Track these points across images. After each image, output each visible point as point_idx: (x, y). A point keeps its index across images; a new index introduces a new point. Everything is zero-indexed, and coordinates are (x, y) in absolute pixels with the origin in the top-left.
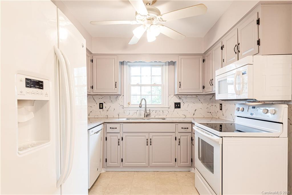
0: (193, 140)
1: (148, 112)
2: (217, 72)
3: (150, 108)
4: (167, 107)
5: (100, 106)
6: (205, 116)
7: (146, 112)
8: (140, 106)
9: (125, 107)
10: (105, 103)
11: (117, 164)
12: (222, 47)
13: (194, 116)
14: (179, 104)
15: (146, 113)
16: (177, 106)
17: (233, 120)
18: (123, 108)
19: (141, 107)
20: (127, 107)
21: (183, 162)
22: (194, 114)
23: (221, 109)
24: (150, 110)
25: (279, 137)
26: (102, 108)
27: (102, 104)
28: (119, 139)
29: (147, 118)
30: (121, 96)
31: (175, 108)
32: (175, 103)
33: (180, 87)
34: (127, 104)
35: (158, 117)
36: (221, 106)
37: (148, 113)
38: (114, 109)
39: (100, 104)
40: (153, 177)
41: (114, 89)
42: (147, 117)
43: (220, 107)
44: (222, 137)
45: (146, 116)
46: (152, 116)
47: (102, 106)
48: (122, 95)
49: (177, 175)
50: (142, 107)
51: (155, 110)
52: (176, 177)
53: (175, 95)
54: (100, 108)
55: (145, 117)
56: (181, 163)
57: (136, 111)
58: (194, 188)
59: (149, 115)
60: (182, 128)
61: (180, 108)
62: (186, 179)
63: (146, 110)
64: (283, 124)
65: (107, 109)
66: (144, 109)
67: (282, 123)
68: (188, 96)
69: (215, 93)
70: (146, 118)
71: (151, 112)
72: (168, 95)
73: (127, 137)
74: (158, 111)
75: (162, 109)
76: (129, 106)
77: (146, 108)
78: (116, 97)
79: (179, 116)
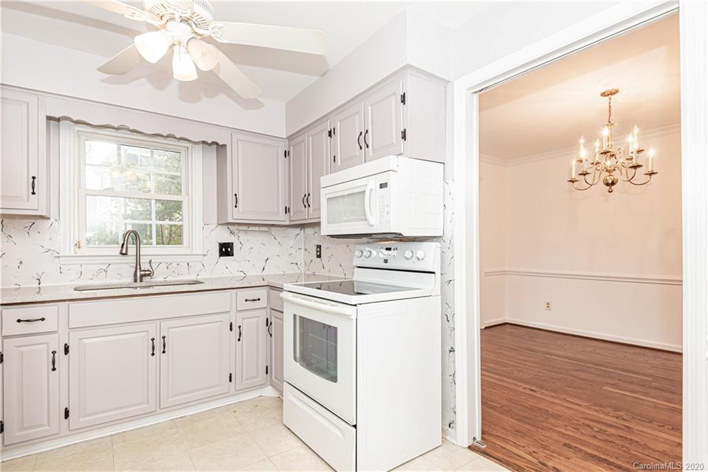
0: (271, 324)
1: (145, 266)
2: (325, 180)
3: (150, 258)
4: (201, 252)
6: (286, 273)
7: (140, 268)
8: (121, 251)
9: (62, 254)
11: (47, 428)
12: (330, 132)
13: (264, 273)
14: (231, 245)
15: (138, 270)
16: (226, 250)
17: (344, 276)
18: (59, 257)
19: (126, 254)
20: (72, 254)
21: (247, 379)
22: (264, 269)
23: (319, 256)
24: (150, 262)
28: (54, 353)
29: (143, 284)
30: (49, 222)
31: (220, 256)
32: (220, 244)
33: (236, 207)
34: (73, 245)
35: (174, 279)
36: (318, 249)
37: (145, 271)
38: (21, 263)
40: (175, 434)
42: (141, 281)
43: (317, 251)
44: (356, 305)
45: (138, 279)
46: (158, 278)
48: (52, 220)
49: (235, 412)
50: (129, 254)
51: (167, 261)
52: (235, 417)
53: (219, 224)
55: (136, 281)
56: (244, 382)
57: (104, 267)
58: (282, 428)
59: (149, 275)
60: (246, 300)
61: (233, 255)
62: (259, 415)
63: (138, 263)
66: (133, 260)
67: (434, 273)
68: (251, 228)
69: (320, 223)
70: (138, 284)
71: (154, 266)
72: (202, 225)
73: (84, 341)
74: (175, 264)
75: (188, 259)
76: (80, 252)
77: (138, 256)
78: (28, 222)
79: (231, 275)
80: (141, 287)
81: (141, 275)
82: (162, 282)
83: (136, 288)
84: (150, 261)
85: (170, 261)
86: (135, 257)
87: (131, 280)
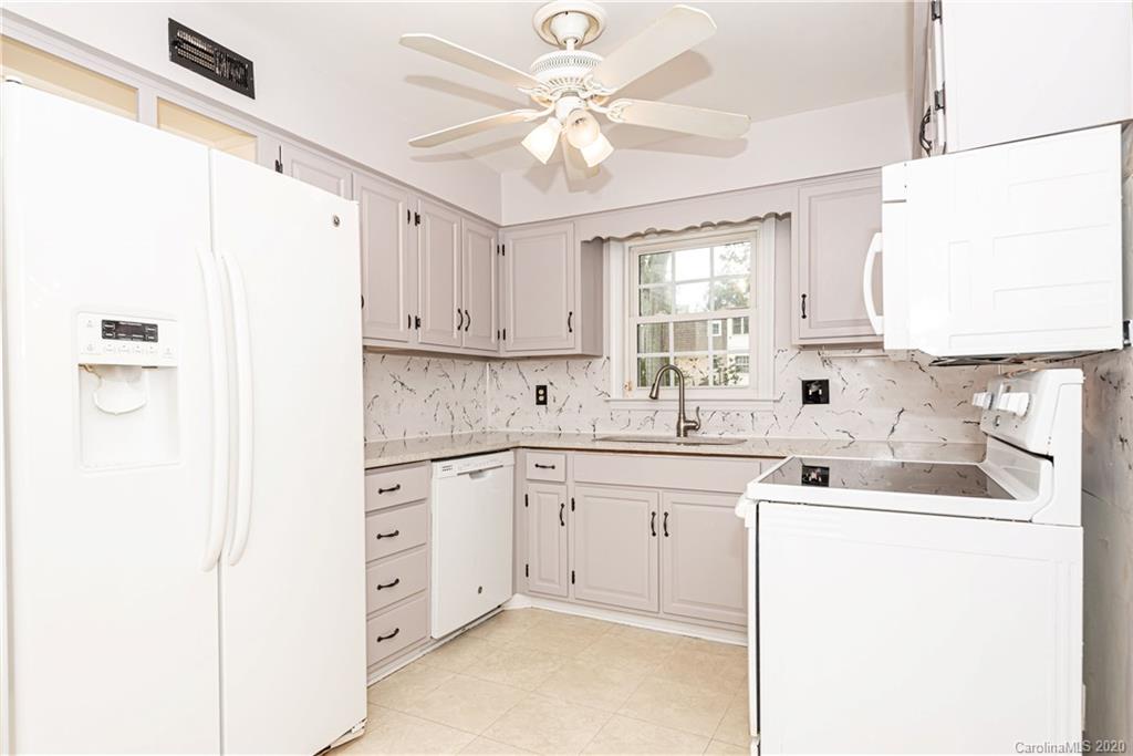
1: (691, 416)
3: (698, 404)
4: (771, 397)
5: (538, 395)
6: (949, 441)
7: (684, 417)
8: (652, 394)
9: (613, 397)
10: (551, 384)
11: (557, 586)
13: (894, 438)
14: (824, 384)
15: (682, 420)
16: (815, 393)
18: (607, 401)
19: (656, 398)
20: (621, 398)
22: (893, 430)
25: (1030, 521)
26: (544, 402)
27: (544, 388)
28: (563, 506)
29: (688, 439)
30: (602, 360)
31: (804, 403)
32: (804, 382)
33: (804, 317)
34: (622, 386)
35: (732, 436)
37: (690, 422)
38: (581, 406)
39: (539, 388)
41: (565, 336)
42: (685, 435)
45: (682, 433)
46: (705, 433)
47: (545, 395)
48: (605, 357)
50: (660, 397)
51: (722, 408)
53: (801, 350)
54: (539, 403)
55: (679, 435)
57: (652, 415)
59: (694, 428)
61: (827, 402)
63: (682, 411)
64: (1055, 460)
65: (559, 404)
66: (674, 407)
67: (1051, 459)
68: (863, 353)
70: (682, 439)
71: (705, 418)
72: (773, 352)
73: (589, 499)
74: (734, 414)
75: (750, 407)
76: (630, 395)
77: (682, 400)
78: (585, 362)
79: (825, 438)
80: (685, 444)
81: (688, 428)
82: (716, 439)
83: (679, 444)
84: (698, 408)
85: (729, 408)
86: (678, 403)
87: (674, 433)
